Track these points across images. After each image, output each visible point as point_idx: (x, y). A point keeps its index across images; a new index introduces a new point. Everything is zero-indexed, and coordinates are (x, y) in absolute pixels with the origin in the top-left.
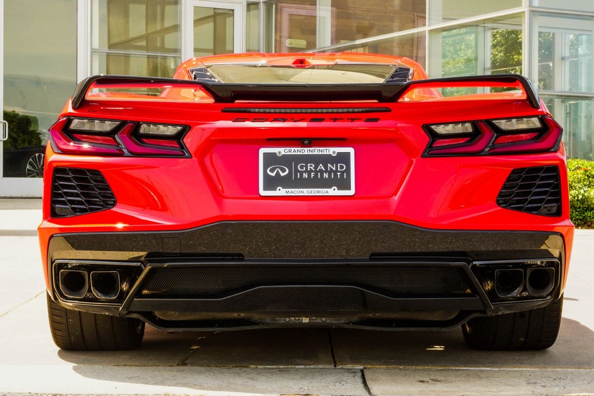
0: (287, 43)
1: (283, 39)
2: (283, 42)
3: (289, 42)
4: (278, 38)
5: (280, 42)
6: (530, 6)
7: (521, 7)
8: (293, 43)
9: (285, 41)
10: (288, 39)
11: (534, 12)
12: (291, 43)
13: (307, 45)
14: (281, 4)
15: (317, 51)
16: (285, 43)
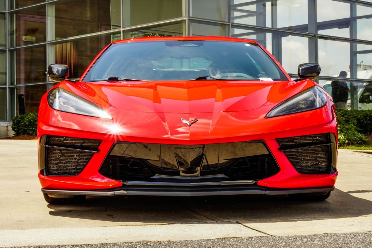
0: (24, 38)
1: (21, 36)
2: (21, 37)
3: (25, 38)
4: (18, 35)
5: (19, 38)
6: (189, 16)
7: (182, 17)
8: (27, 38)
9: (22, 37)
10: (24, 36)
11: (191, 20)
12: (26, 39)
13: (36, 40)
14: (19, 14)
15: (46, 43)
16: (22, 38)
